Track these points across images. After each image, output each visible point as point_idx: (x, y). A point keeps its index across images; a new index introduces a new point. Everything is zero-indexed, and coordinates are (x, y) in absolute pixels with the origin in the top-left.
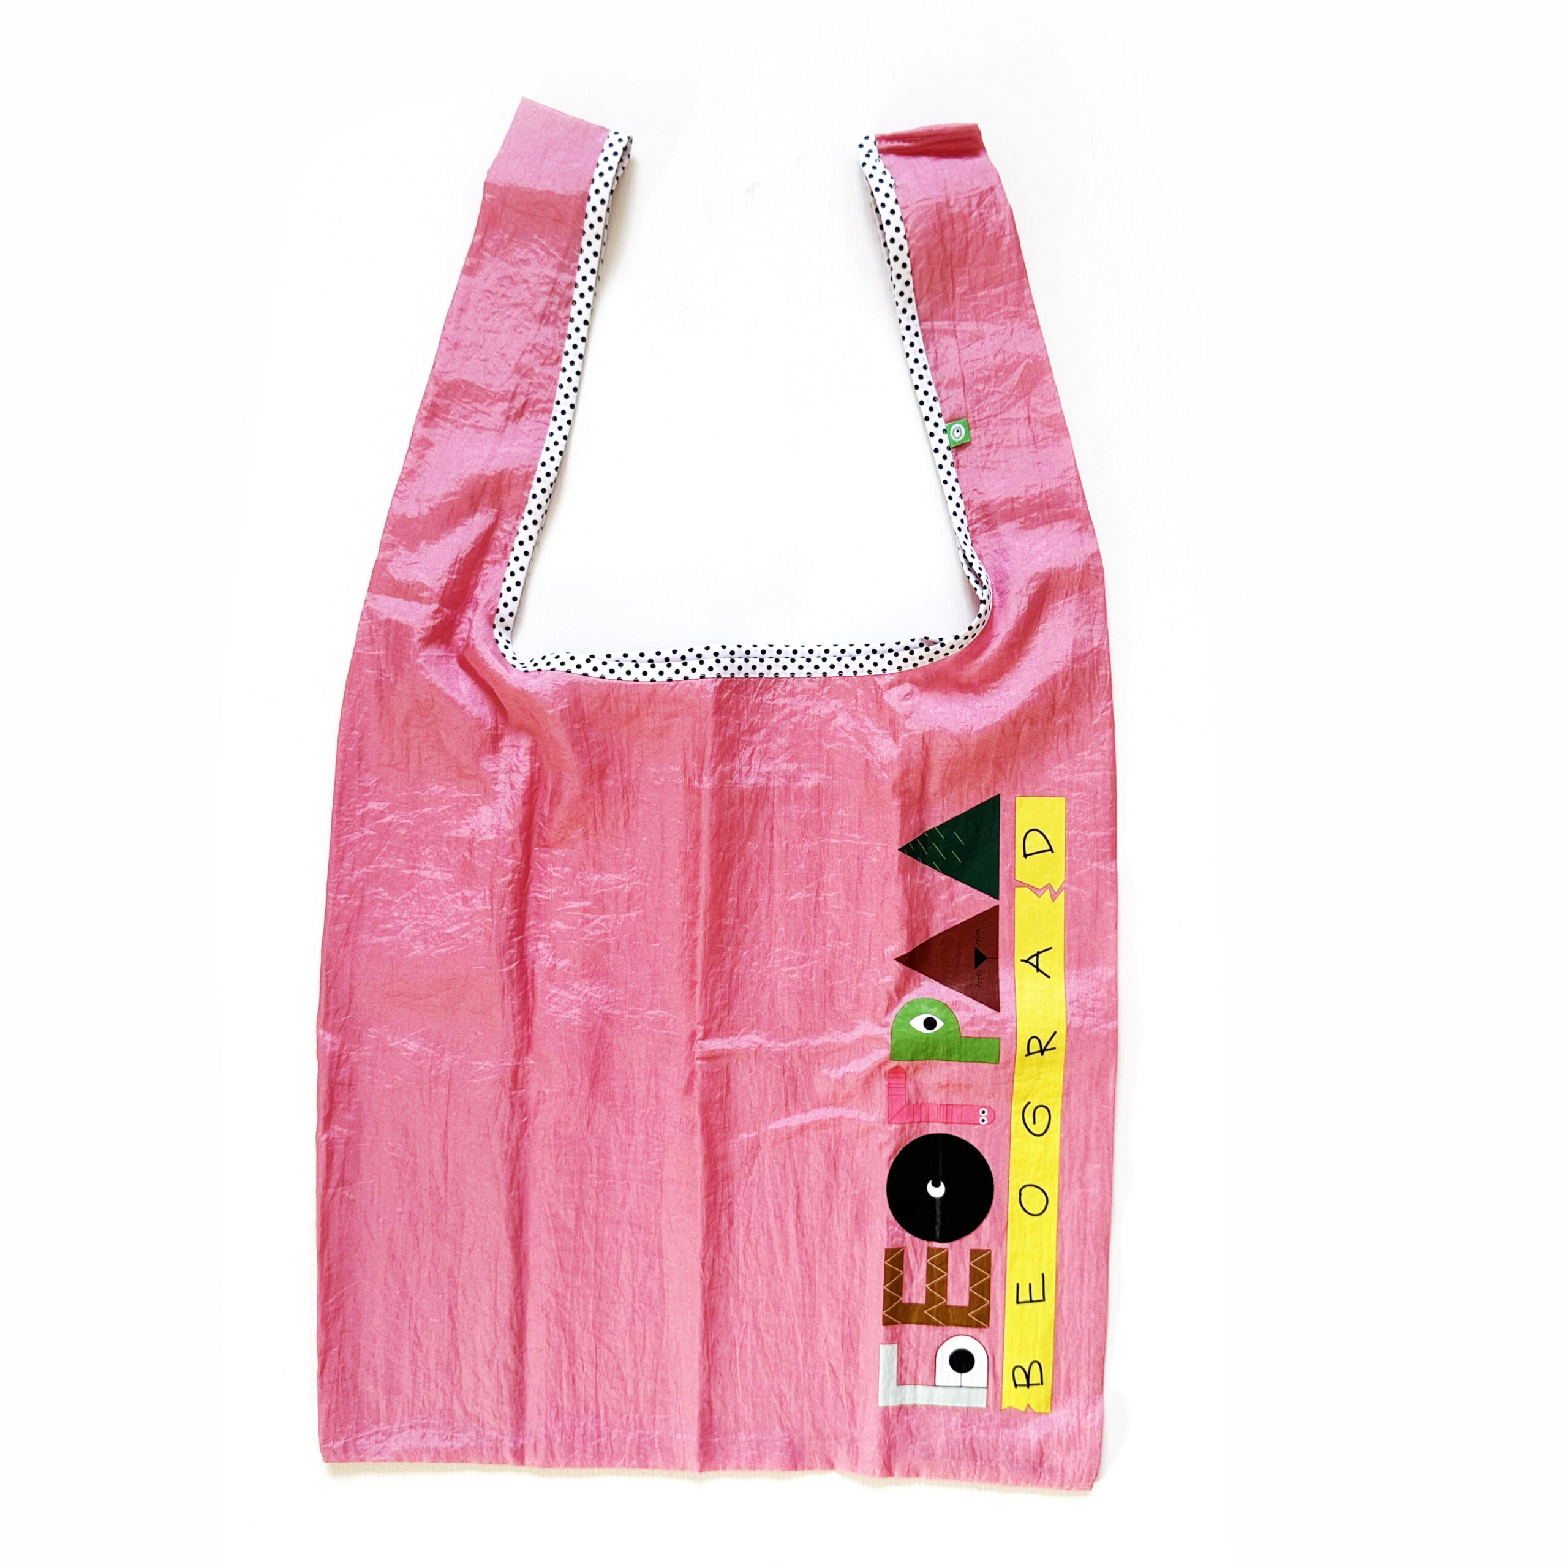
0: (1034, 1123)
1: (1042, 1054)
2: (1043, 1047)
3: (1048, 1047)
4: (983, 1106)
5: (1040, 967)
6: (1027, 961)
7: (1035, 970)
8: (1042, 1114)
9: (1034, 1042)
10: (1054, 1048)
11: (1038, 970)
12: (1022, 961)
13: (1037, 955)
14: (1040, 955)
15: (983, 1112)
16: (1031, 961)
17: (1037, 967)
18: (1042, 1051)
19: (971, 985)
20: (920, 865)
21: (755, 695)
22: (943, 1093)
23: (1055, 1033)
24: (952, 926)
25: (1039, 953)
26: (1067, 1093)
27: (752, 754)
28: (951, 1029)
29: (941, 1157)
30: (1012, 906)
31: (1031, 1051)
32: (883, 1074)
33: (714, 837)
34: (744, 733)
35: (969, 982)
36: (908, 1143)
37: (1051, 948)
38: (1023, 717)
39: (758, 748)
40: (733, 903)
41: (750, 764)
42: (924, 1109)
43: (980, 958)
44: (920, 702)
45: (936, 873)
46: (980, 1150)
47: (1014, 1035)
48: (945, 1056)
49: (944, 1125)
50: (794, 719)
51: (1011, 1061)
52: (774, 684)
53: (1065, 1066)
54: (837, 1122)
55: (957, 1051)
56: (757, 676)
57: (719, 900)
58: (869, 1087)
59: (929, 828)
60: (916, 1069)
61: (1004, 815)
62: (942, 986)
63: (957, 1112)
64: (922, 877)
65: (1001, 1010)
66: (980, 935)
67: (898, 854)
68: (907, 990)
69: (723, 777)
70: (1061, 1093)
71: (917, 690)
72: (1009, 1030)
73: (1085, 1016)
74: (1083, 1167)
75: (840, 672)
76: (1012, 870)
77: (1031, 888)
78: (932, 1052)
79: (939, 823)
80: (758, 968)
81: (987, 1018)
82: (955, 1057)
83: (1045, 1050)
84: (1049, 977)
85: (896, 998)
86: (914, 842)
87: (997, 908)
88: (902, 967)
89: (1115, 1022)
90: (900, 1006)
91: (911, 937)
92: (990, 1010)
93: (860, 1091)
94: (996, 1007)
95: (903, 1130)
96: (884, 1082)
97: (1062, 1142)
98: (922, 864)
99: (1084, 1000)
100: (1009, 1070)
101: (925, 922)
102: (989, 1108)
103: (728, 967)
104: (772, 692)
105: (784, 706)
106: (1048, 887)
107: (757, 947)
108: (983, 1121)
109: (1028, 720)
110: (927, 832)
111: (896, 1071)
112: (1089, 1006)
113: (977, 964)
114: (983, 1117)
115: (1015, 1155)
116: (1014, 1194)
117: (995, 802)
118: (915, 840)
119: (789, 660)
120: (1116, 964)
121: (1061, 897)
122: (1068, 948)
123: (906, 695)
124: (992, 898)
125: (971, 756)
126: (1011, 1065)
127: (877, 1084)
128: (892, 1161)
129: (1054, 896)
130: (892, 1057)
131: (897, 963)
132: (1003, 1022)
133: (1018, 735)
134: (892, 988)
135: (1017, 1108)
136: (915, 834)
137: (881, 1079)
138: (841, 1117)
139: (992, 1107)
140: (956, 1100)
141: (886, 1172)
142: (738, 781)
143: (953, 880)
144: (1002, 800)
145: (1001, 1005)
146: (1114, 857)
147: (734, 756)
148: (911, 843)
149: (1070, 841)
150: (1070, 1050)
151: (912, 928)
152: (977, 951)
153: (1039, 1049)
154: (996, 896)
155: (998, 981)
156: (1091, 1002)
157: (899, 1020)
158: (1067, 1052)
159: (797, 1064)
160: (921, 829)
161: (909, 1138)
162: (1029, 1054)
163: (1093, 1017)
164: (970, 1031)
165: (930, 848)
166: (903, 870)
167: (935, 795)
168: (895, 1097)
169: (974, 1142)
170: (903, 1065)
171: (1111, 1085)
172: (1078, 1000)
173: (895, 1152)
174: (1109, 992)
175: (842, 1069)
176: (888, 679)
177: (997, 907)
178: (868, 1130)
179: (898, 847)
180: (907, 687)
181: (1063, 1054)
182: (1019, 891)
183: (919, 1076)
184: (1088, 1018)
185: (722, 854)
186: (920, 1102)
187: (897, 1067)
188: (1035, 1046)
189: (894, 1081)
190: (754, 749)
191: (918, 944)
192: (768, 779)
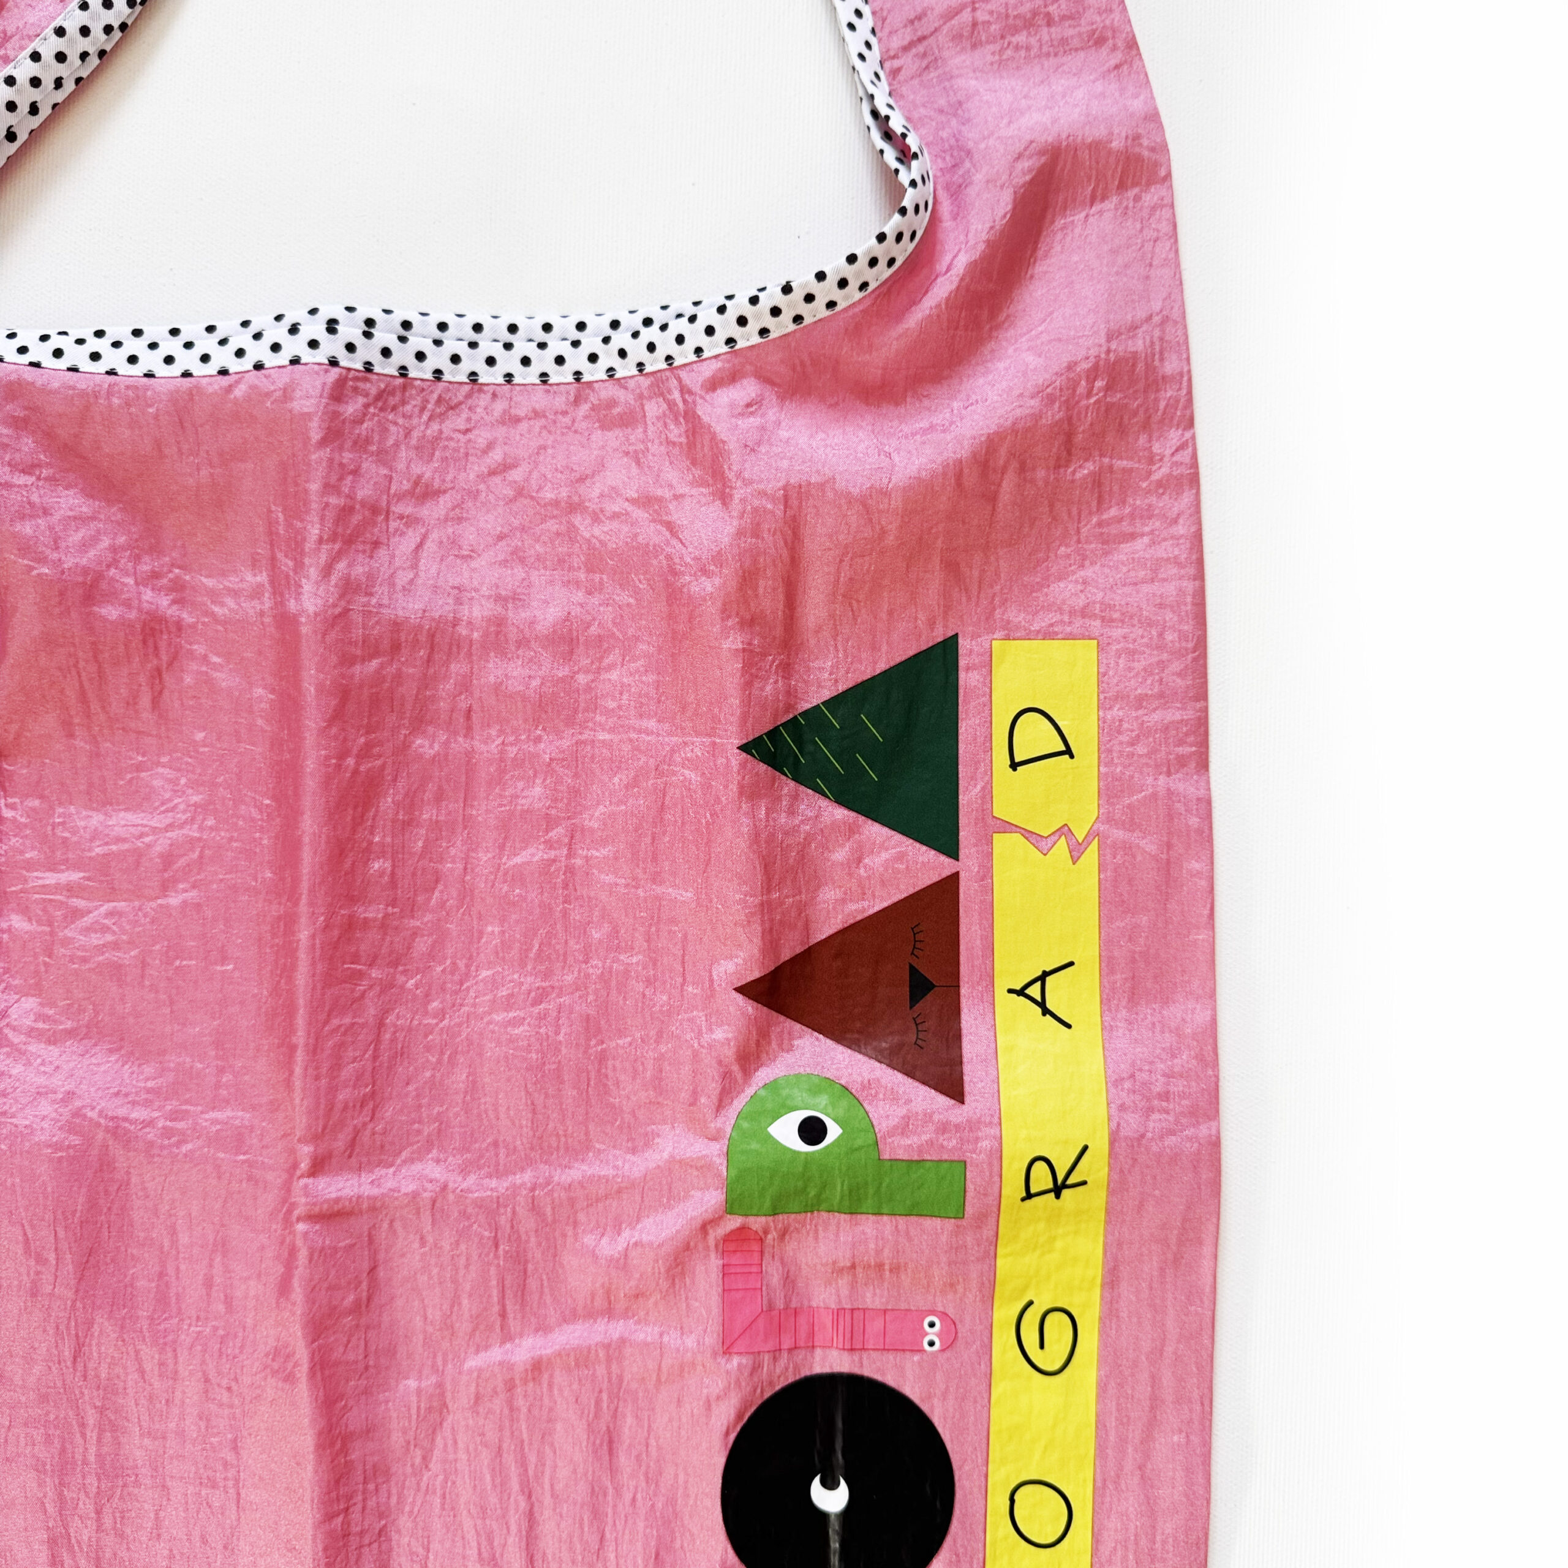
0: (1042, 1346)
1: (1058, 1196)
2: (1060, 1179)
3: (1071, 1181)
4: (932, 1312)
5: (1049, 1005)
6: (1021, 992)
7: (1039, 1010)
8: (1058, 1329)
9: (1040, 1168)
10: (1084, 1183)
11: (1046, 1011)
12: (1010, 991)
13: (1043, 978)
14: (1048, 979)
15: (932, 1325)
16: (1027, 991)
17: (1042, 1004)
18: (1057, 1190)
19: (901, 1046)
20: (789, 786)
21: (425, 417)
22: (843, 1282)
23: (1085, 1148)
24: (859, 918)
25: (1045, 974)
26: (1111, 1280)
27: (420, 546)
28: (859, 1142)
29: (839, 1424)
30: (986, 874)
31: (1033, 1190)
32: (711, 1241)
33: (331, 722)
34: (400, 497)
35: (896, 1039)
36: (768, 1394)
37: (1071, 964)
38: (1003, 452)
39: (435, 535)
40: (382, 873)
41: (415, 566)
42: (802, 1320)
43: (920, 986)
44: (778, 423)
45: (823, 803)
46: (925, 1408)
47: (997, 1154)
48: (846, 1203)
49: (846, 1356)
50: (516, 475)
51: (991, 1213)
52: (469, 396)
53: (1108, 1222)
54: (614, 1350)
55: (871, 1191)
56: (429, 376)
57: (347, 865)
58: (683, 1274)
59: (807, 706)
60: (783, 1234)
61: (967, 679)
62: (841, 1048)
63: (875, 1326)
64: (791, 812)
65: (967, 1099)
66: (919, 937)
67: (736, 758)
68: (764, 1056)
69: (349, 588)
70: (1099, 1281)
71: (770, 396)
72: (985, 1144)
73: (1150, 1110)
74: (1148, 1438)
75: (611, 369)
76: (987, 794)
77: (1028, 834)
78: (818, 1196)
79: (827, 694)
80: (441, 1014)
81: (936, 1117)
82: (868, 1204)
83: (1064, 1186)
84: (1069, 1026)
85: (739, 1076)
86: (773, 734)
87: (953, 880)
88: (749, 1007)
89: (1214, 1124)
90: (750, 1091)
91: (771, 941)
92: (942, 1100)
93: (664, 1285)
94: (954, 1090)
95: (756, 1368)
96: (715, 1262)
97: (1102, 1388)
98: (792, 784)
99: (1145, 1076)
100: (987, 1232)
101: (801, 907)
102: (943, 1316)
103: (371, 1011)
104: (464, 416)
105: (490, 446)
106: (1064, 831)
107: (439, 969)
108: (932, 1344)
109: (1014, 465)
110: (805, 714)
111: (740, 1238)
112: (1158, 1088)
113: (914, 999)
114: (932, 1334)
115: (1000, 1417)
116: (998, 1503)
117: (948, 648)
118: (776, 729)
119: (500, 345)
120: (1212, 995)
121: (1093, 851)
122: (1108, 964)
123: (748, 405)
124: (943, 858)
125: (890, 540)
126: (992, 1221)
127: (700, 1269)
128: (732, 1437)
129: (1076, 852)
130: (730, 1207)
131: (740, 998)
132: (973, 1125)
133: (992, 498)
134: (729, 1053)
135: (1004, 1314)
136: (775, 716)
137: (707, 1256)
138: (623, 1341)
139: (951, 1312)
140: (873, 1298)
141: (720, 1461)
142: (385, 601)
143: (861, 818)
144: (964, 644)
145: (967, 1088)
146: (1203, 764)
147: (376, 544)
148: (768, 734)
149: (1108, 731)
150: (1116, 1188)
151: (772, 920)
152: (913, 970)
153: (1051, 1185)
154: (953, 852)
155: (958, 1037)
156: (1162, 1079)
157: (745, 1125)
158: (1111, 1192)
159: (528, 1224)
160: (789, 707)
161: (771, 1384)
162: (1029, 1196)
163: (1167, 1112)
164: (901, 1147)
165: (810, 748)
166: (750, 793)
167: (818, 630)
168: (739, 1295)
169: (911, 1390)
170: (756, 1223)
171: (1206, 1263)
172: (1132, 1076)
173: (739, 1416)
174: (1200, 1058)
175: (626, 1234)
176: (708, 370)
177: (955, 877)
178: (683, 1369)
179: (738, 742)
180: (747, 389)
181: (1103, 1194)
182: (1001, 842)
183: (790, 1247)
184: (1156, 1116)
185: (351, 761)
186: (793, 1305)
187: (742, 1229)
188: (1041, 1178)
189: (736, 1259)
190: (424, 538)
191: (786, 955)
192: (458, 601)
